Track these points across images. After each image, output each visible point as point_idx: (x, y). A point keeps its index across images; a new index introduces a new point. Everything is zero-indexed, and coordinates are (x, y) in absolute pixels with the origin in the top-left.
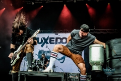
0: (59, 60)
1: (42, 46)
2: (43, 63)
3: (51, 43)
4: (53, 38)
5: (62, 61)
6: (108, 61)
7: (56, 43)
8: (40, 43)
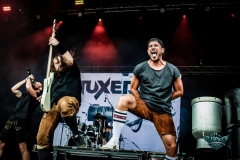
0: (130, 125)
1: (96, 97)
2: (98, 131)
3: (114, 92)
4: (119, 82)
5: (135, 127)
6: (230, 131)
7: (125, 92)
8: (92, 92)
